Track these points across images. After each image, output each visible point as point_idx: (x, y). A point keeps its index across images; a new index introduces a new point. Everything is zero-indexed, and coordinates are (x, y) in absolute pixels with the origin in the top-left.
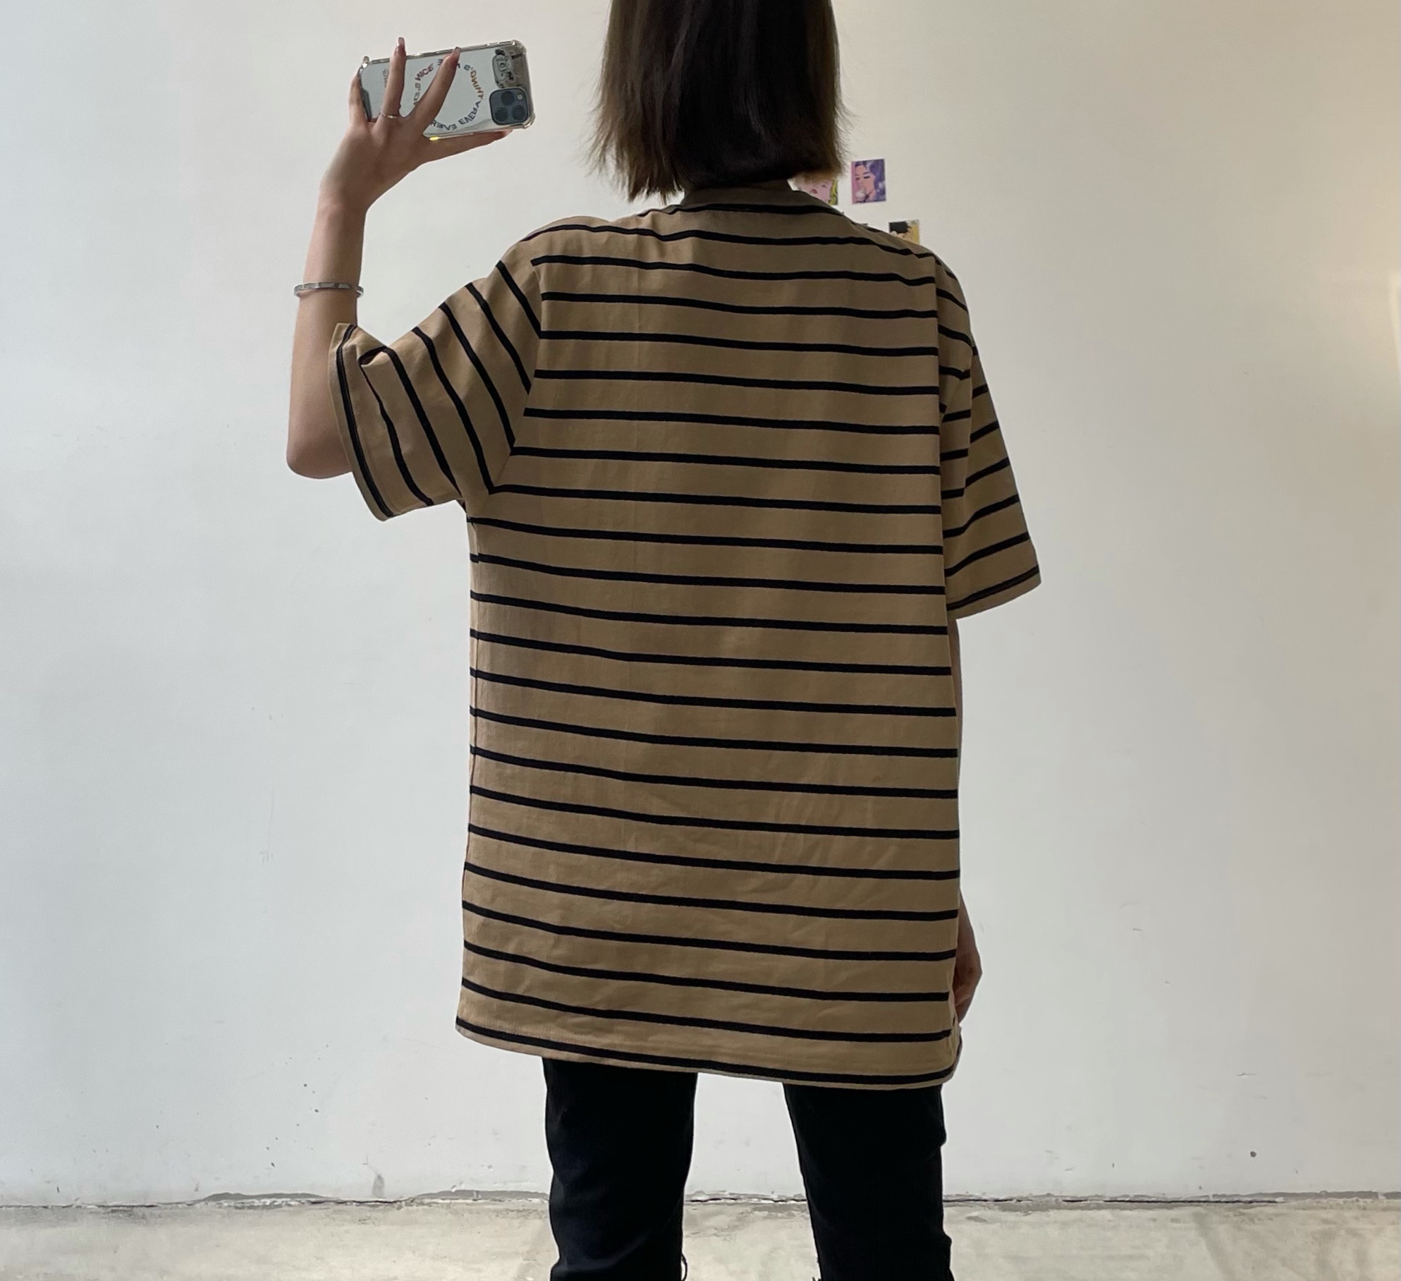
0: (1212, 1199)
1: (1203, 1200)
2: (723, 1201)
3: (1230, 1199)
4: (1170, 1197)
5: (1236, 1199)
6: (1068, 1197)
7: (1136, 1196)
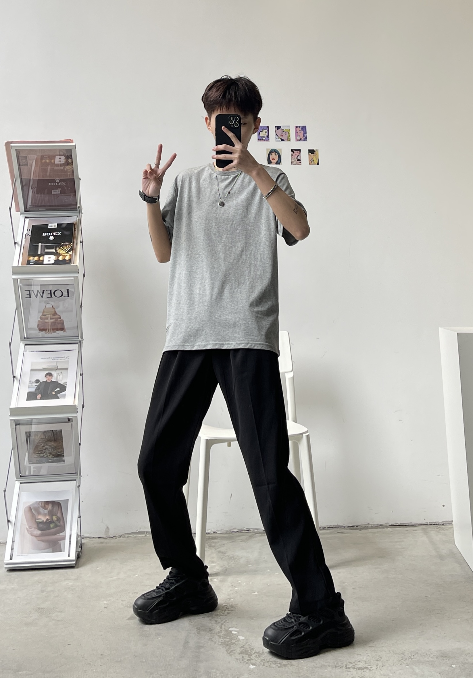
0: (429, 524)
1: (426, 524)
2: (243, 531)
3: (435, 523)
4: (414, 523)
5: (438, 523)
6: (375, 524)
7: (401, 523)
